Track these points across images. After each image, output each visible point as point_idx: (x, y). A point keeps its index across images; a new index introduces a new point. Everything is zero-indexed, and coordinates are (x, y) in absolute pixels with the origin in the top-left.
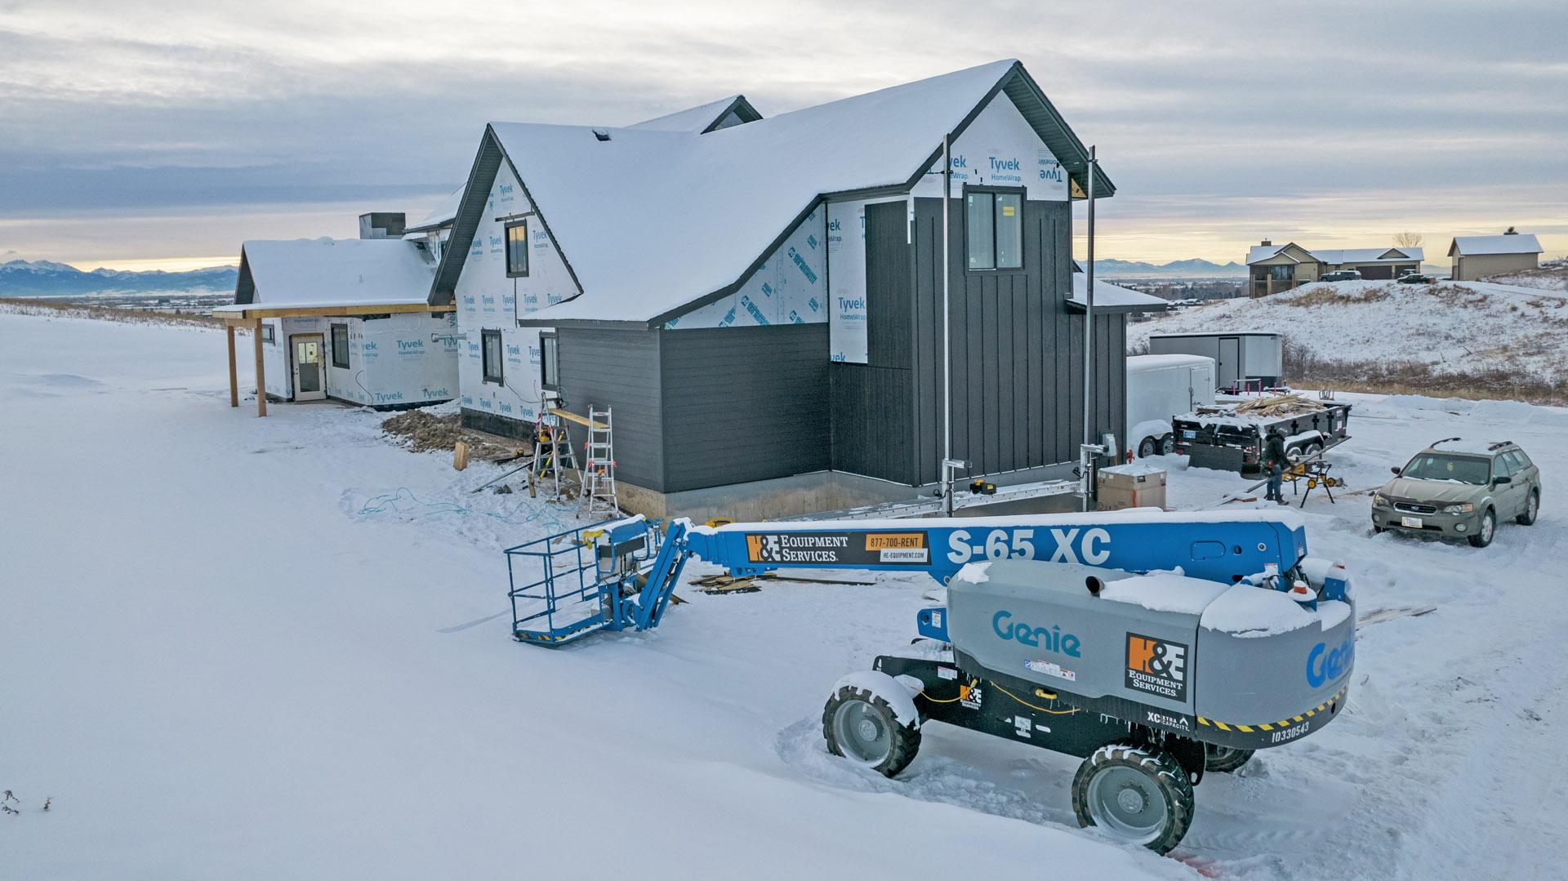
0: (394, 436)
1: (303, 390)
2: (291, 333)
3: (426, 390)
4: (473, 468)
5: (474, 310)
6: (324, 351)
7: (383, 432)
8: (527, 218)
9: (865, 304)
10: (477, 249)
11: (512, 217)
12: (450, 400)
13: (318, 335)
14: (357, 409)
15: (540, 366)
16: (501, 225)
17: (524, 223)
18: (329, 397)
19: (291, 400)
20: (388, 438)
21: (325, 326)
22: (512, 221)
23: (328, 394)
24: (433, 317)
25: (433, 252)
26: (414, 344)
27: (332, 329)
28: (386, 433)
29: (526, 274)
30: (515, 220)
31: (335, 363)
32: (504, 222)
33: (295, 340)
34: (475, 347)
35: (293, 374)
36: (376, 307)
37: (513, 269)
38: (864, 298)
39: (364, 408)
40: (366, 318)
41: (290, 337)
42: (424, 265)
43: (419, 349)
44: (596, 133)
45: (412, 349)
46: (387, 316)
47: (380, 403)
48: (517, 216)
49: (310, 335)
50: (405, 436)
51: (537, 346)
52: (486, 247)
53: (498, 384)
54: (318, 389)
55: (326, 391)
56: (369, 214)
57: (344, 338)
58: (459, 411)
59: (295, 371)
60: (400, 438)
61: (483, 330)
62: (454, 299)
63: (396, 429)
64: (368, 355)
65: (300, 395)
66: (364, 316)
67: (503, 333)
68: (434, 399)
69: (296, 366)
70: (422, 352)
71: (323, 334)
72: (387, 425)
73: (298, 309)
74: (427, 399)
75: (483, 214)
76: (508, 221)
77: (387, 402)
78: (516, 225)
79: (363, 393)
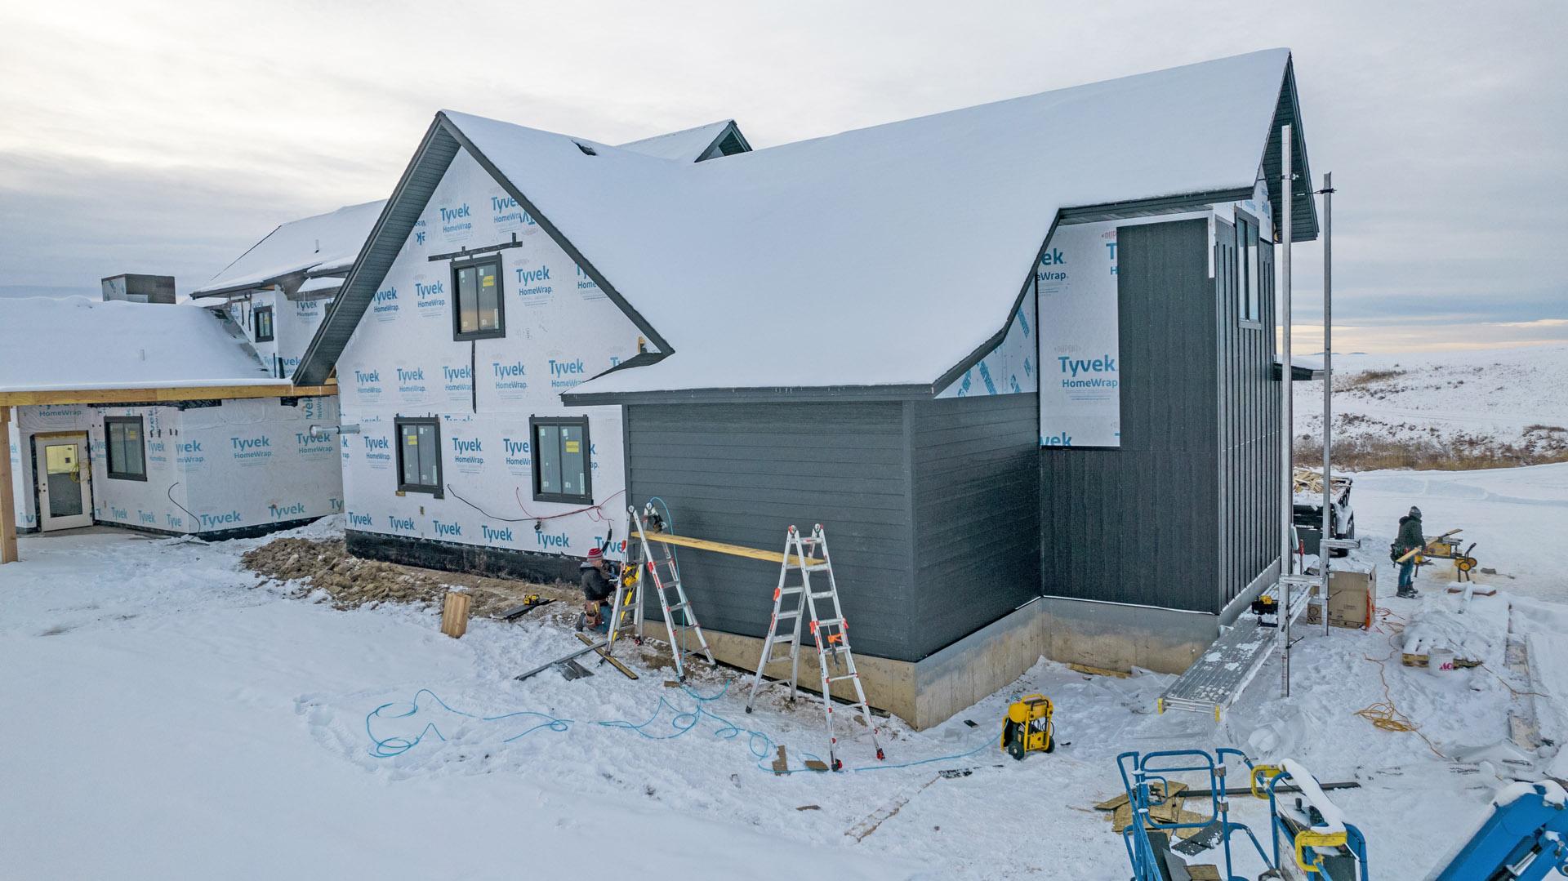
0: (280, 582)
1: (54, 515)
2: (33, 432)
3: (274, 507)
4: (478, 632)
5: (379, 391)
6: (89, 458)
7: (257, 576)
8: (502, 252)
9: (1116, 365)
10: (385, 303)
11: (464, 252)
12: (313, 520)
13: (79, 433)
14: (174, 540)
15: (529, 466)
16: (445, 266)
17: (497, 262)
18: (97, 523)
19: (35, 531)
20: (271, 585)
21: (94, 421)
22: (468, 257)
23: (97, 518)
24: (282, 404)
25: (239, 322)
26: (256, 442)
27: (107, 425)
28: (263, 578)
29: (500, 333)
30: (475, 256)
31: (112, 473)
32: (450, 260)
33: (39, 442)
34: (383, 443)
35: (37, 492)
36: (202, 389)
37: (466, 326)
38: (1115, 356)
39: (186, 538)
40: (184, 405)
41: (33, 438)
42: (230, 339)
43: (263, 449)
44: (578, 145)
45: (254, 449)
46: (217, 403)
47: (207, 528)
48: (479, 251)
49: (66, 434)
50: (299, 581)
51: (525, 437)
52: (407, 298)
53: (432, 495)
54: (81, 512)
55: (93, 514)
56: (121, 276)
57: (133, 436)
58: (342, 536)
59: (41, 487)
60: (291, 585)
61: (397, 419)
62: (334, 376)
63: (276, 569)
64: (188, 460)
65: (48, 522)
66: (181, 403)
67: (443, 422)
68: (285, 518)
69: (43, 480)
70: (268, 454)
71: (87, 433)
72: (250, 561)
73: (76, 392)
74: (275, 519)
75: (402, 251)
76: (457, 259)
77: (218, 527)
78: (473, 265)
79: (178, 513)
